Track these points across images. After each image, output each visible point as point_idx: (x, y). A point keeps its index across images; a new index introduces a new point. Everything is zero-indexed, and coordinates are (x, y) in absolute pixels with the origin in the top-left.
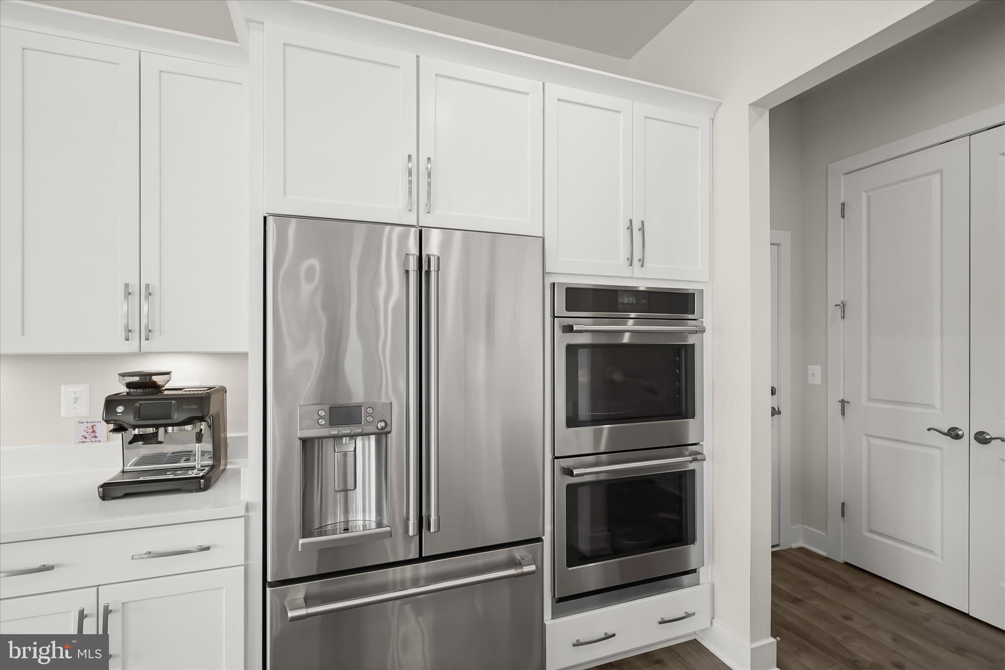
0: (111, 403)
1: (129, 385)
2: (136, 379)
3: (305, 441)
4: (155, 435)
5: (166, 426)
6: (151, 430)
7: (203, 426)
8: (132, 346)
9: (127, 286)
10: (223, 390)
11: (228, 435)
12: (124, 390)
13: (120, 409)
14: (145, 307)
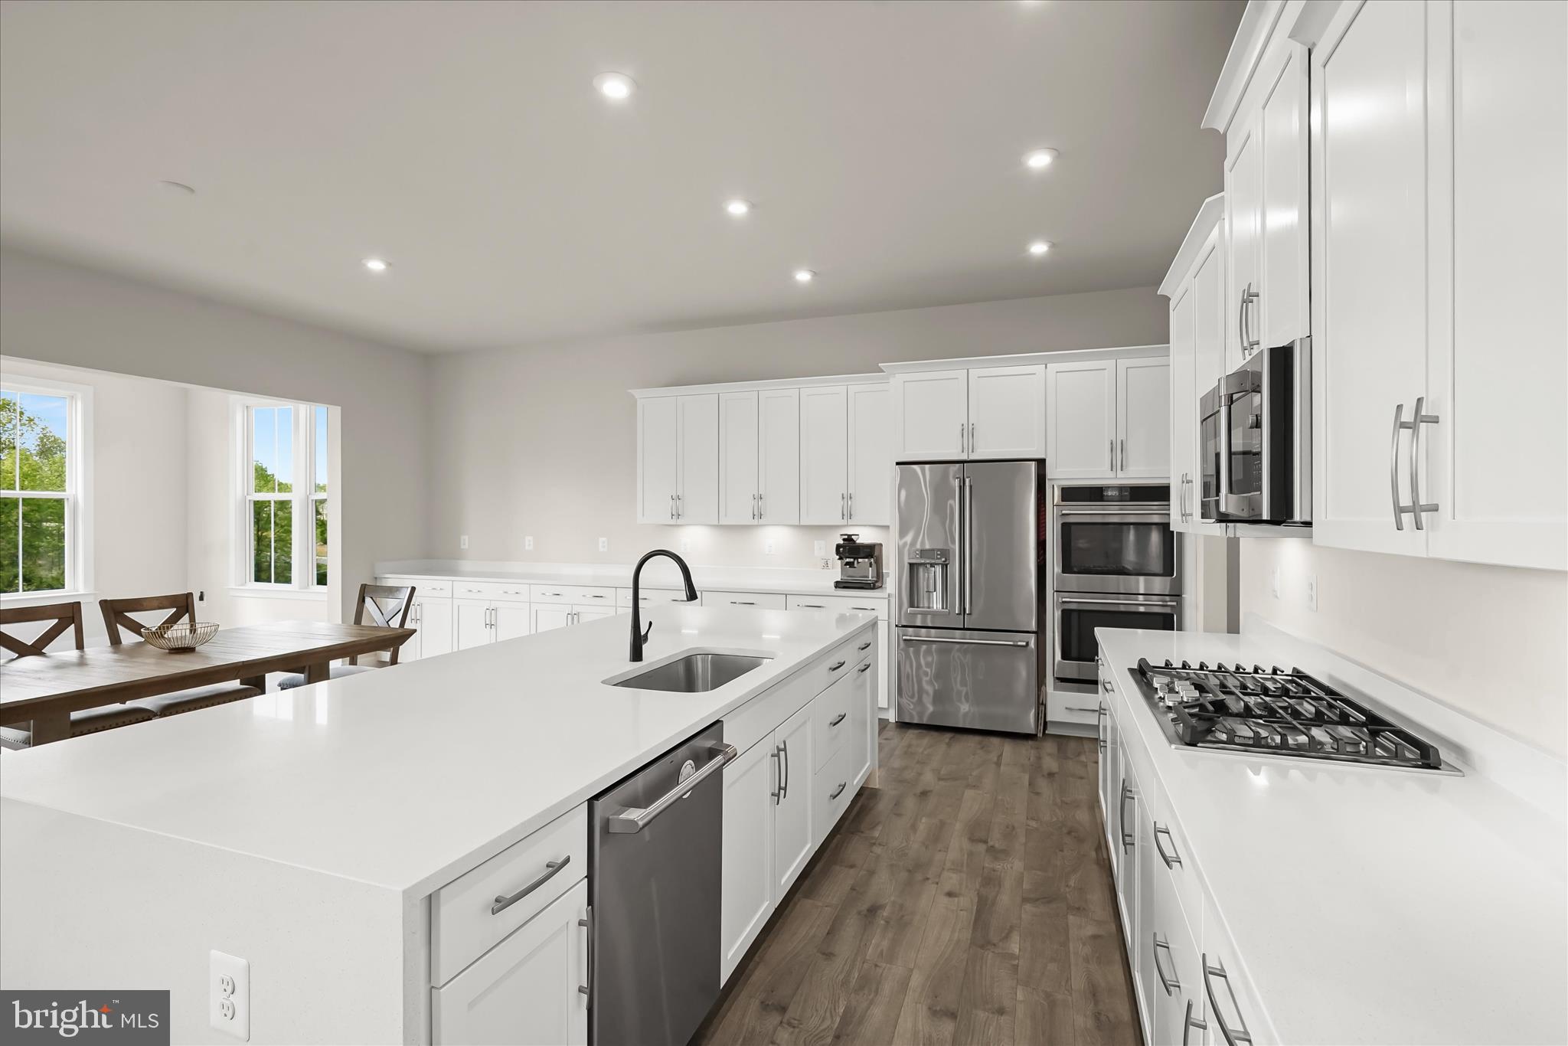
0: (838, 547)
1: (844, 540)
2: (846, 537)
3: (911, 565)
4: (853, 563)
5: (857, 558)
6: (852, 560)
7: (872, 560)
8: (844, 522)
9: (843, 495)
10: (881, 545)
11: (884, 571)
12: (842, 542)
13: (841, 549)
14: (849, 502)
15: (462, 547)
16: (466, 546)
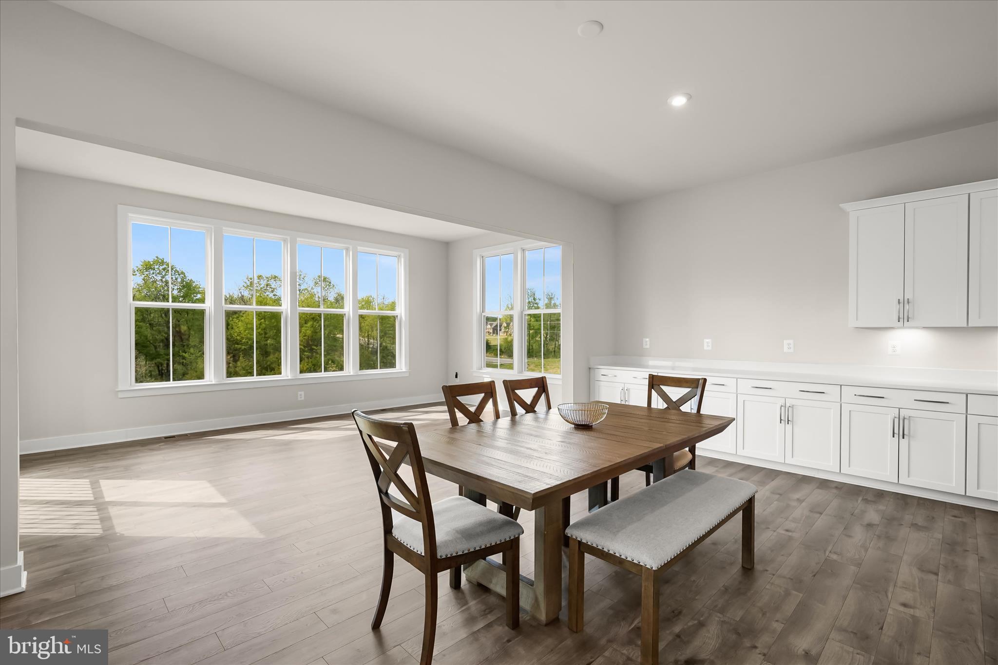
15: (645, 346)
16: (648, 346)
